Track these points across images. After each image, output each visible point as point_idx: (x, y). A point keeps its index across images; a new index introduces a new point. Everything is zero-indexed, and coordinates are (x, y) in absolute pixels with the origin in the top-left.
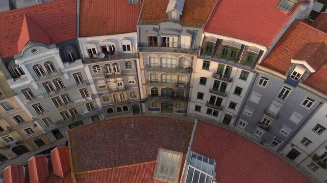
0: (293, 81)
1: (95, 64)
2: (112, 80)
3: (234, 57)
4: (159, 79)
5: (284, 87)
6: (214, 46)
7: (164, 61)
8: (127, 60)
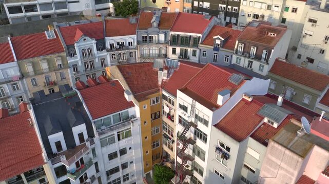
1: (113, 53)
3: (187, 43)
5: (215, 53)
6: (176, 38)
7: (151, 51)
8: (131, 51)
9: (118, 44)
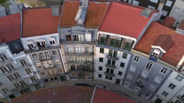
0: (154, 58)
1: (33, 53)
2: (45, 62)
3: (118, 45)
4: (75, 60)
5: (149, 62)
6: (105, 39)
7: (76, 49)
8: (53, 50)
9: (38, 44)
